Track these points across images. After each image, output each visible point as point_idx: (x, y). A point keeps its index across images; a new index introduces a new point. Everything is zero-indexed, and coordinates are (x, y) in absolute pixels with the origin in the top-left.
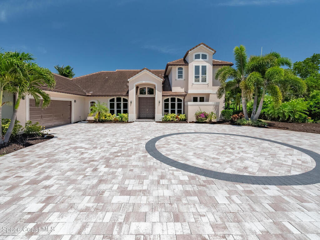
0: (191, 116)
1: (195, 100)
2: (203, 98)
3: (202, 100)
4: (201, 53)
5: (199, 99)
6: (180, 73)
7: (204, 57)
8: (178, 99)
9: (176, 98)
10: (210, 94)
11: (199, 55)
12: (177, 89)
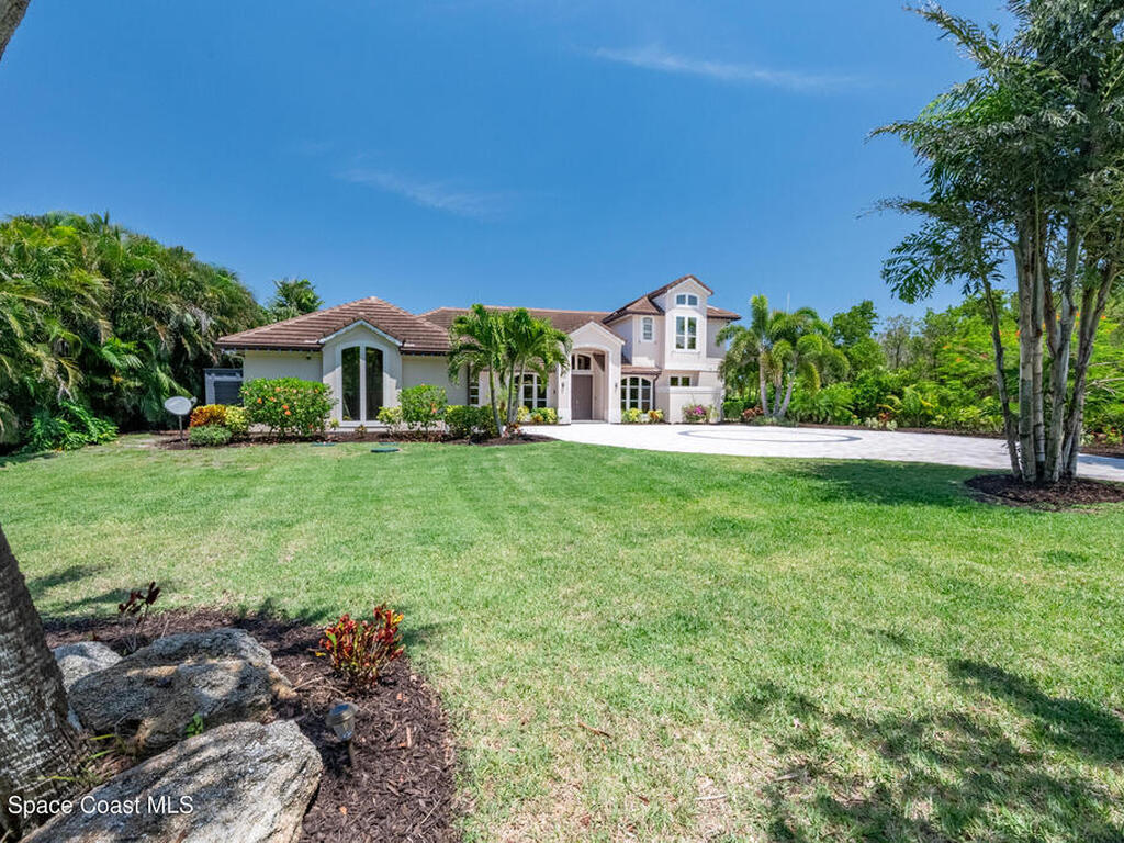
0: (676, 412)
1: (674, 381)
2: (688, 379)
3: (686, 382)
4: (687, 294)
5: (680, 381)
6: (648, 328)
7: (693, 301)
8: (643, 380)
9: (640, 377)
10: (699, 372)
11: (684, 296)
12: (641, 361)
